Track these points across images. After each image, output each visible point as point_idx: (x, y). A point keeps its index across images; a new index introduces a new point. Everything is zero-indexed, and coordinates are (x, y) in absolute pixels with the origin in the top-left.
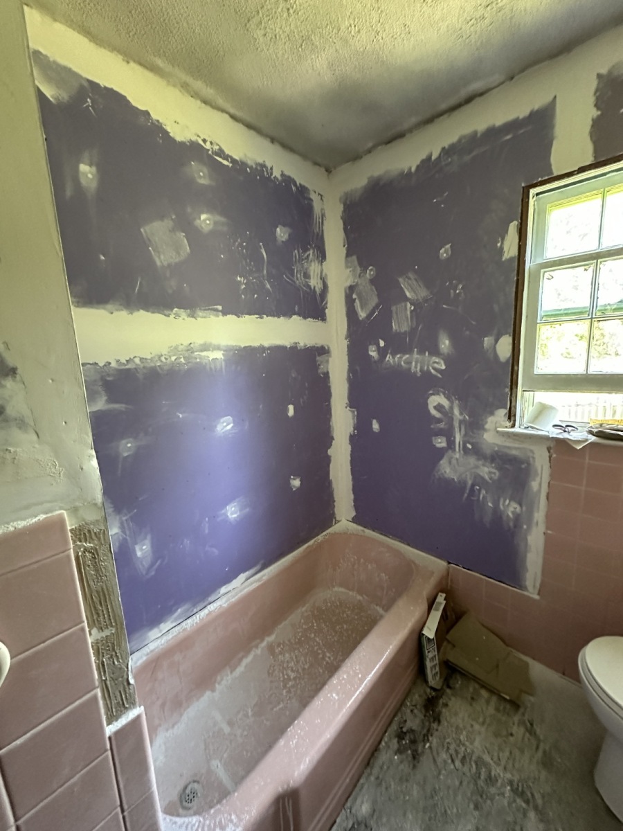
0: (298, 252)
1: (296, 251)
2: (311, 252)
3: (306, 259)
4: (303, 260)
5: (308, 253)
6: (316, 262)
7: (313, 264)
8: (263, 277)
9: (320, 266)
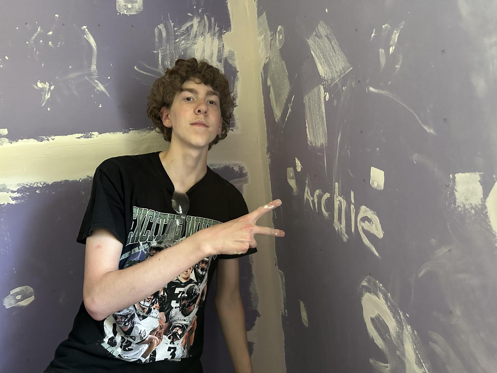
0: (166, 27)
1: (161, 26)
2: (195, 21)
3: (183, 34)
4: (176, 37)
5: (188, 24)
6: (208, 36)
7: (200, 40)
8: (90, 74)
9: (216, 41)
